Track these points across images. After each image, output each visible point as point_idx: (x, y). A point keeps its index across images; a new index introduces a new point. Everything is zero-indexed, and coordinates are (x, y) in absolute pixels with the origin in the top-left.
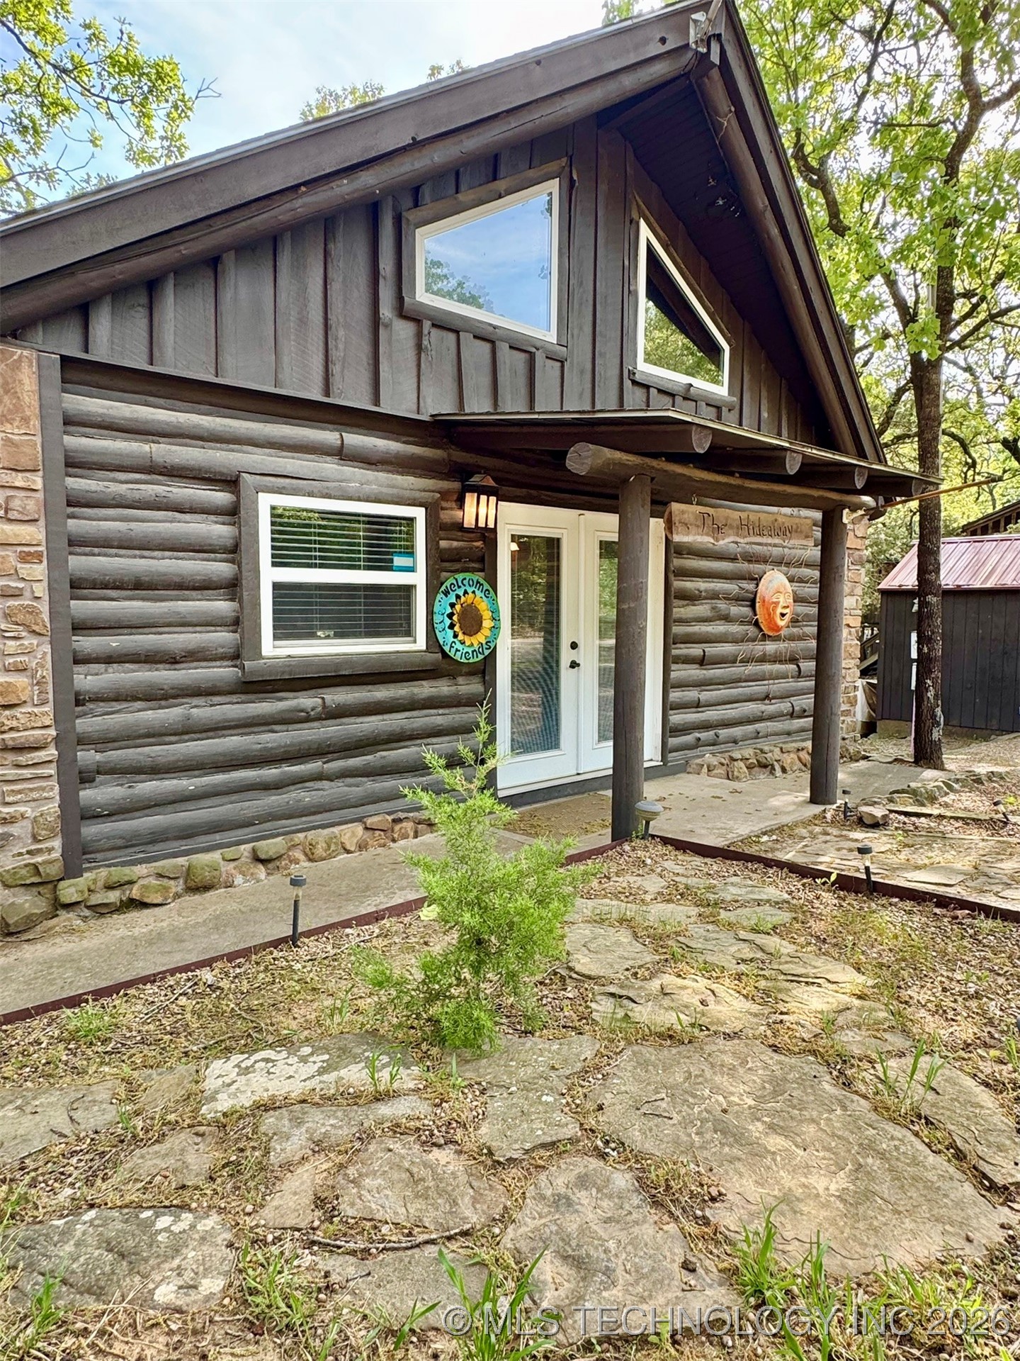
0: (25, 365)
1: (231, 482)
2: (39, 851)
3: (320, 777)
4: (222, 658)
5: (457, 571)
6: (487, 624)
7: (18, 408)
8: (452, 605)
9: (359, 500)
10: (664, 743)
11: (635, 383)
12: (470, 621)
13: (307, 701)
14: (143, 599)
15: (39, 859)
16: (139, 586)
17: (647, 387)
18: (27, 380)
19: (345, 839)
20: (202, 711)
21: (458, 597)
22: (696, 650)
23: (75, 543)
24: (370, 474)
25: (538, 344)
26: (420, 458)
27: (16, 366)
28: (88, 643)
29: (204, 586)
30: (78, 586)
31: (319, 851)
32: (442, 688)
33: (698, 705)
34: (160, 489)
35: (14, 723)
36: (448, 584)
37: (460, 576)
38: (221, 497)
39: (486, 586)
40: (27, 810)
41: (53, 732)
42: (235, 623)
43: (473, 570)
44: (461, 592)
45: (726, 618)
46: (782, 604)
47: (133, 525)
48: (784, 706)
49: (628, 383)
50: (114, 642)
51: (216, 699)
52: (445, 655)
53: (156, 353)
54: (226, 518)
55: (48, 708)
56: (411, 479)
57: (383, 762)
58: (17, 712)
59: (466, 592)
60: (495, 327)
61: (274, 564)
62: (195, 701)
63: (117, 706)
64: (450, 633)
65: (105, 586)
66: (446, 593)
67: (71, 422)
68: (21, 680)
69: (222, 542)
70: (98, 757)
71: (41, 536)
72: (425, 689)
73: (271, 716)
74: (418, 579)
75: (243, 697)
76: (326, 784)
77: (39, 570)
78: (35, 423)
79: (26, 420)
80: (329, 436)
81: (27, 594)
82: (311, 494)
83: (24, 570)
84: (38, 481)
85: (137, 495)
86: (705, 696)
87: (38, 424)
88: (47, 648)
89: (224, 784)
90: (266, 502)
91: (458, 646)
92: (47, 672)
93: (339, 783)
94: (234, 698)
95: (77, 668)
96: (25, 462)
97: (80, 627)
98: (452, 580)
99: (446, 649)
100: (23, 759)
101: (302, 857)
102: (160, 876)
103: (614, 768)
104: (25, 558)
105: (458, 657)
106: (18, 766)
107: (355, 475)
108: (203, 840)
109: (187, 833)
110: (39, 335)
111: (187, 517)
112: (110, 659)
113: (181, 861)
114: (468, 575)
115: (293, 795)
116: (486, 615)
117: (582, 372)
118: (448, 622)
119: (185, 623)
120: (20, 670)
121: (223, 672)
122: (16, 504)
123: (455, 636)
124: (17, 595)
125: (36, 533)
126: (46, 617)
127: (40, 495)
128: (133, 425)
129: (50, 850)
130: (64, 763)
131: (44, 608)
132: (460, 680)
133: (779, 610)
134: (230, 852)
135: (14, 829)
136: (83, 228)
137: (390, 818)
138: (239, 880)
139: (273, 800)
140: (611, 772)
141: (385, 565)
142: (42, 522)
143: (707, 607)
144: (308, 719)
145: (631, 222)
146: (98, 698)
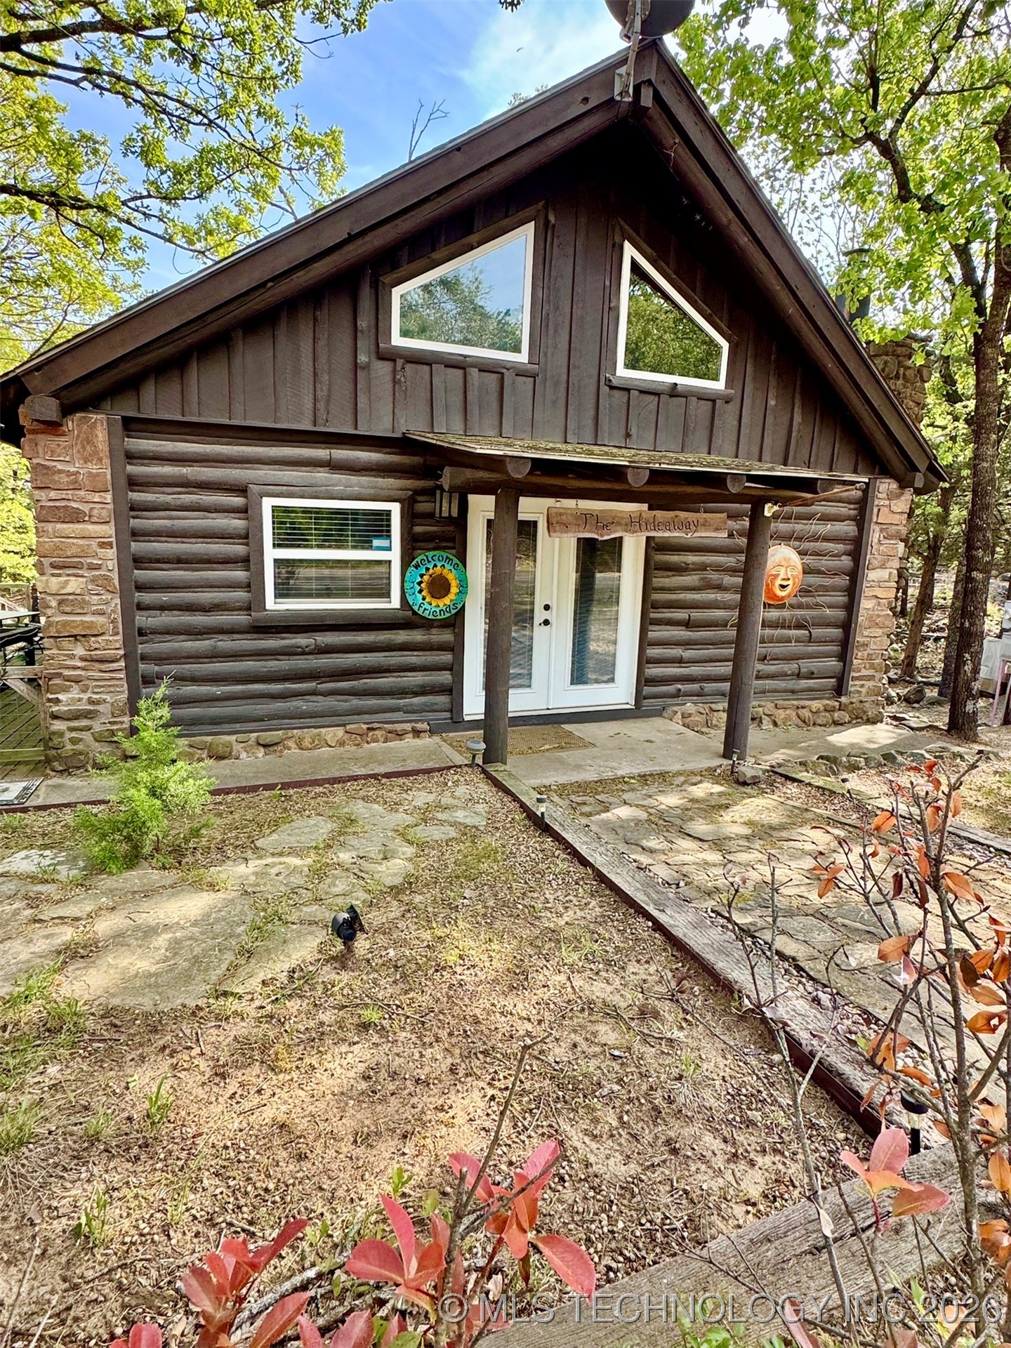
0: (99, 425)
1: (242, 490)
2: (115, 723)
3: (314, 693)
4: (240, 609)
5: (429, 550)
6: (454, 590)
7: (96, 453)
8: (422, 576)
9: (342, 499)
10: (638, 692)
11: (612, 388)
12: (439, 587)
13: (302, 640)
14: (185, 570)
15: (115, 727)
16: (180, 561)
17: (628, 390)
18: (101, 435)
19: (328, 738)
20: (225, 643)
21: (427, 569)
22: (681, 615)
23: (136, 534)
24: (354, 479)
25: (508, 366)
26: (398, 464)
27: (93, 426)
28: (147, 597)
29: (227, 561)
30: (139, 561)
31: (306, 743)
32: (417, 636)
33: (680, 661)
34: (193, 497)
35: (97, 646)
36: (419, 559)
37: (430, 554)
38: (237, 501)
39: (456, 560)
40: (108, 697)
41: (122, 652)
42: (248, 586)
43: (444, 548)
44: (431, 566)
45: (719, 587)
46: (782, 576)
47: (176, 522)
48: (791, 667)
49: (604, 389)
50: (165, 597)
51: (236, 636)
52: (415, 613)
53: (186, 408)
54: (242, 515)
55: (120, 637)
56: (391, 481)
57: (366, 687)
58: (100, 639)
59: (435, 566)
60: (466, 356)
61: (274, 546)
62: (221, 637)
63: (168, 637)
64: (419, 597)
65: (158, 561)
66: (417, 567)
67: (131, 457)
68: (101, 620)
69: (237, 532)
70: (156, 668)
71: (112, 532)
72: (401, 636)
73: (275, 649)
74: (395, 556)
75: (255, 636)
76: (320, 698)
77: (112, 553)
78: (107, 461)
79: (100, 460)
80: (321, 453)
81: (104, 567)
82: (302, 497)
83: (102, 552)
84: (109, 497)
85: (178, 503)
86: (688, 654)
87: (108, 461)
88: (118, 601)
89: (243, 692)
90: (268, 504)
91: (427, 606)
92: (118, 616)
93: (328, 698)
94: (249, 636)
95: (139, 613)
96: (100, 486)
97: (140, 587)
98: (422, 557)
99: (416, 608)
100: (104, 667)
101: (294, 746)
102: (191, 746)
103: (485, 714)
104: (102, 545)
105: (426, 614)
106: (101, 671)
107: (340, 480)
108: (226, 727)
109: (216, 721)
110: (107, 405)
111: (214, 515)
112: (162, 608)
113: (209, 739)
114: (437, 553)
115: (295, 703)
116: (454, 583)
117: (556, 384)
118: (418, 588)
119: (211, 586)
120: (102, 613)
121: (241, 618)
122: (95, 512)
123: (424, 599)
124: (98, 567)
125: (109, 530)
126: (116, 582)
127: (111, 507)
128: (174, 457)
129: (122, 723)
130: (130, 670)
131: (115, 576)
132: (434, 631)
133: (779, 582)
134: (241, 737)
135: (100, 708)
136: (116, 337)
137: (365, 727)
138: (243, 755)
139: (279, 705)
140: (482, 717)
141: (365, 544)
142: (113, 523)
143: (696, 577)
144: (303, 653)
145: (614, 245)
146: (155, 632)
